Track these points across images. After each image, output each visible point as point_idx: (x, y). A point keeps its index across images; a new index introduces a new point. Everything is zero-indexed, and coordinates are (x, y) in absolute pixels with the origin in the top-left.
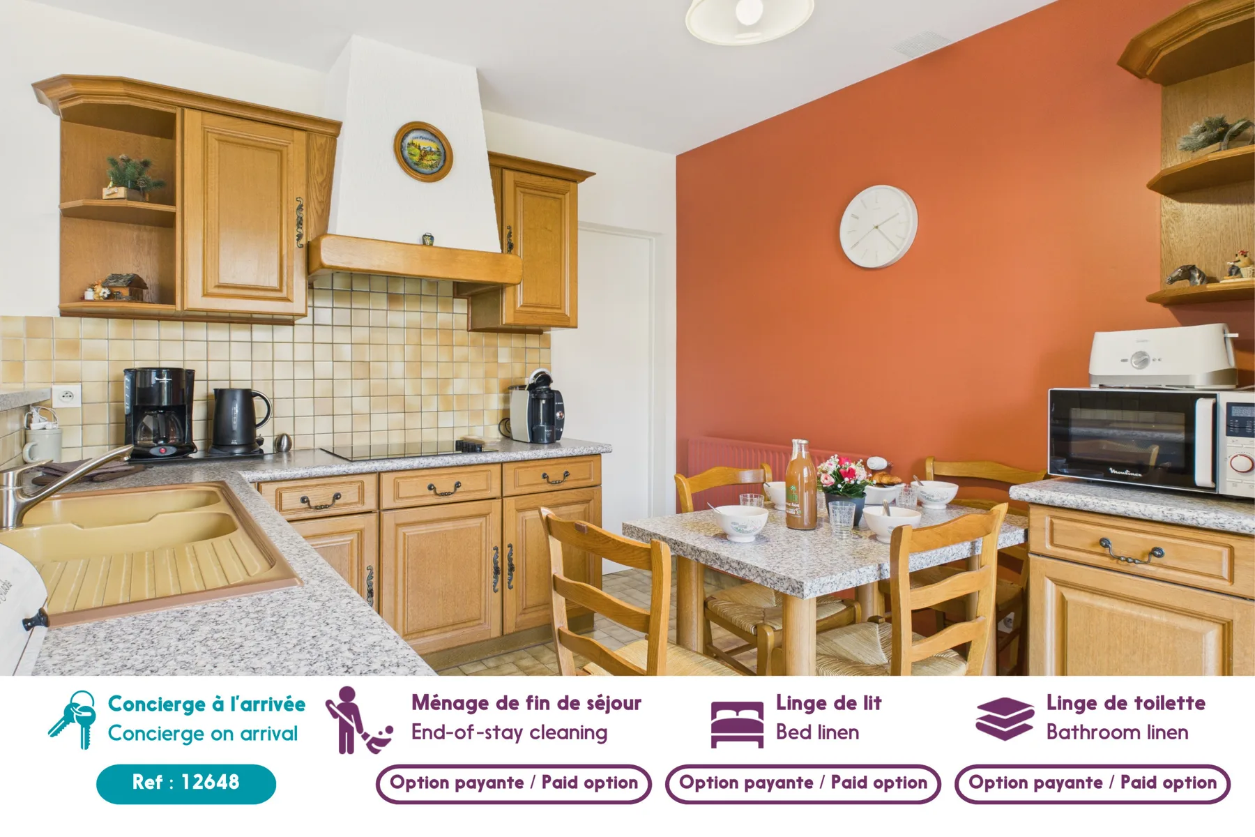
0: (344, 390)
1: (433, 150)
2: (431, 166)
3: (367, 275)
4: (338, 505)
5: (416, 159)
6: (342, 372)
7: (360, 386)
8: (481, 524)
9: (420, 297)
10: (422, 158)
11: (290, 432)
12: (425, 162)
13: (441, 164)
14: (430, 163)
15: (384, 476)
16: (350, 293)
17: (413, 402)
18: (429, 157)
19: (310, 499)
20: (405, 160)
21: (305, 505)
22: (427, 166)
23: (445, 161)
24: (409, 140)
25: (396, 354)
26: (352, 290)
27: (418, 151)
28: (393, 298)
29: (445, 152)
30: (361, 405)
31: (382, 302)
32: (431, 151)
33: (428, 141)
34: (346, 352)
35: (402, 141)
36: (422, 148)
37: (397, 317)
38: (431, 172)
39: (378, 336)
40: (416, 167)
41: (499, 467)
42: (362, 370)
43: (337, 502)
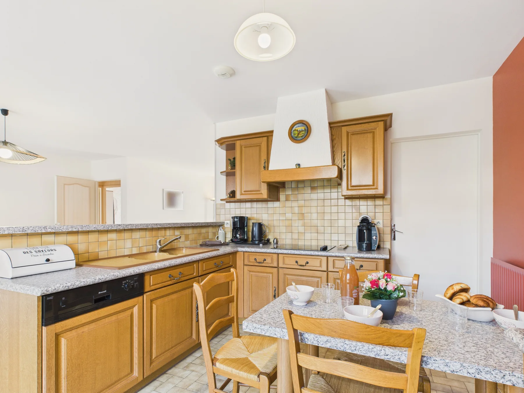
0: (296, 224)
1: (303, 130)
2: (302, 136)
3: (303, 181)
4: (266, 263)
5: (296, 135)
6: (296, 217)
7: (301, 222)
8: (318, 281)
9: (324, 187)
10: (298, 134)
11: (278, 238)
12: (300, 135)
13: (306, 134)
14: (301, 135)
15: (280, 255)
16: (297, 188)
17: (321, 229)
18: (301, 133)
19: (257, 259)
20: (292, 137)
21: (255, 261)
22: (300, 137)
23: (307, 133)
24: (294, 129)
25: (314, 210)
26: (298, 187)
27: (297, 132)
28: (313, 188)
29: (308, 129)
30: (301, 229)
31: (308, 190)
32: (302, 130)
33: (301, 127)
34: (296, 210)
35: (291, 130)
36: (298, 130)
37: (314, 196)
38: (302, 138)
39: (307, 203)
40: (296, 139)
41: (326, 258)
42: (302, 216)
43: (265, 262)
